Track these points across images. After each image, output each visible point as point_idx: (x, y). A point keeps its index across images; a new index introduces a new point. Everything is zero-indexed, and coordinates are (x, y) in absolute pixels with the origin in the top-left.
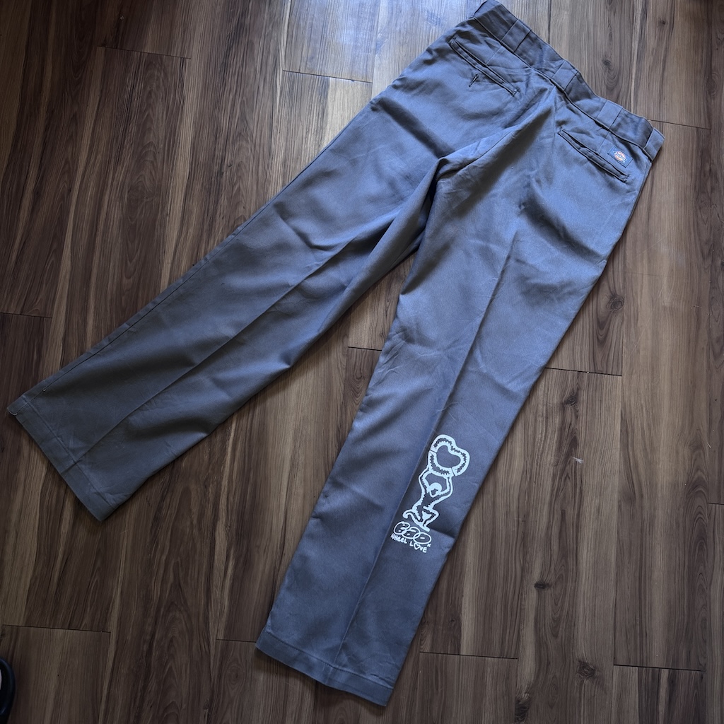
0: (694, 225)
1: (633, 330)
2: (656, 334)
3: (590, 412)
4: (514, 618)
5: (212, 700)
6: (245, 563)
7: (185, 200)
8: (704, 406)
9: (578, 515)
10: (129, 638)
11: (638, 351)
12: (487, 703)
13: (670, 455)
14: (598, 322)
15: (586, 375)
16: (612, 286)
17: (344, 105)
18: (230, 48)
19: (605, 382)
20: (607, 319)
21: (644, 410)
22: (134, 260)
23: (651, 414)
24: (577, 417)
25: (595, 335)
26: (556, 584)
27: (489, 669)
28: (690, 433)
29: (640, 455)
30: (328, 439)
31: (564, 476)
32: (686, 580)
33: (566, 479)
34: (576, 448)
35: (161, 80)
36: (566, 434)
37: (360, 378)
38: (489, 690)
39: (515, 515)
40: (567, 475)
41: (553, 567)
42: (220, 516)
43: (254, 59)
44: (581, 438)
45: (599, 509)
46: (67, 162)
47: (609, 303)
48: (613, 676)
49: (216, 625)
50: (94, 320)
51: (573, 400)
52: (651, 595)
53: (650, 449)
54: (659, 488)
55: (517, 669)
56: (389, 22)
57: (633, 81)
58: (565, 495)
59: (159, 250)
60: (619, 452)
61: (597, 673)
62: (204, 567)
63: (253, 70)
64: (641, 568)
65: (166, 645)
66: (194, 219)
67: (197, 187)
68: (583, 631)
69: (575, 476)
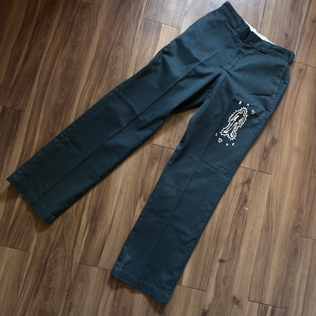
0: (314, 113)
1: (279, 155)
2: (289, 158)
3: (255, 189)
4: (208, 273)
5: (70, 288)
6: (93, 231)
7: (91, 68)
8: (306, 193)
9: (243, 232)
10: (38, 256)
11: (281, 165)
12: (190, 309)
13: (287, 212)
14: (265, 150)
15: (255, 172)
16: (273, 134)
17: (167, 37)
18: (120, 5)
19: (264, 176)
20: (269, 148)
21: (279, 191)
22: (65, 92)
23: (282, 193)
24: (249, 190)
25: (262, 155)
26: (228, 261)
27: (193, 294)
28: (298, 204)
29: (274, 211)
30: (138, 183)
31: (239, 214)
32: (286, 268)
33: (239, 216)
34: (246, 203)
35: (88, 14)
36: (243, 196)
37: (156, 158)
38: (192, 303)
39: (215, 228)
40: (241, 214)
41: (228, 253)
42: (86, 209)
43: (130, 11)
44: (249, 200)
45: (252, 232)
46: (42, 44)
47: (271, 141)
48: (247, 305)
49: (77, 256)
50: (43, 115)
51: (248, 182)
52: (269, 273)
53: (279, 209)
54: (280, 226)
55: (205, 296)
56: (192, 4)
57: (297, 45)
58: (238, 223)
59: (76, 89)
60: (265, 208)
61: (240, 303)
62: (75, 230)
63: (129, 16)
64: (267, 260)
65: (54, 262)
66: (93, 78)
67: (97, 64)
68: (237, 283)
69: (244, 215)
